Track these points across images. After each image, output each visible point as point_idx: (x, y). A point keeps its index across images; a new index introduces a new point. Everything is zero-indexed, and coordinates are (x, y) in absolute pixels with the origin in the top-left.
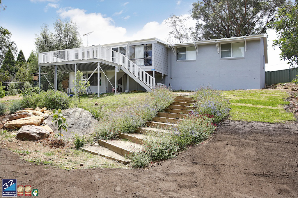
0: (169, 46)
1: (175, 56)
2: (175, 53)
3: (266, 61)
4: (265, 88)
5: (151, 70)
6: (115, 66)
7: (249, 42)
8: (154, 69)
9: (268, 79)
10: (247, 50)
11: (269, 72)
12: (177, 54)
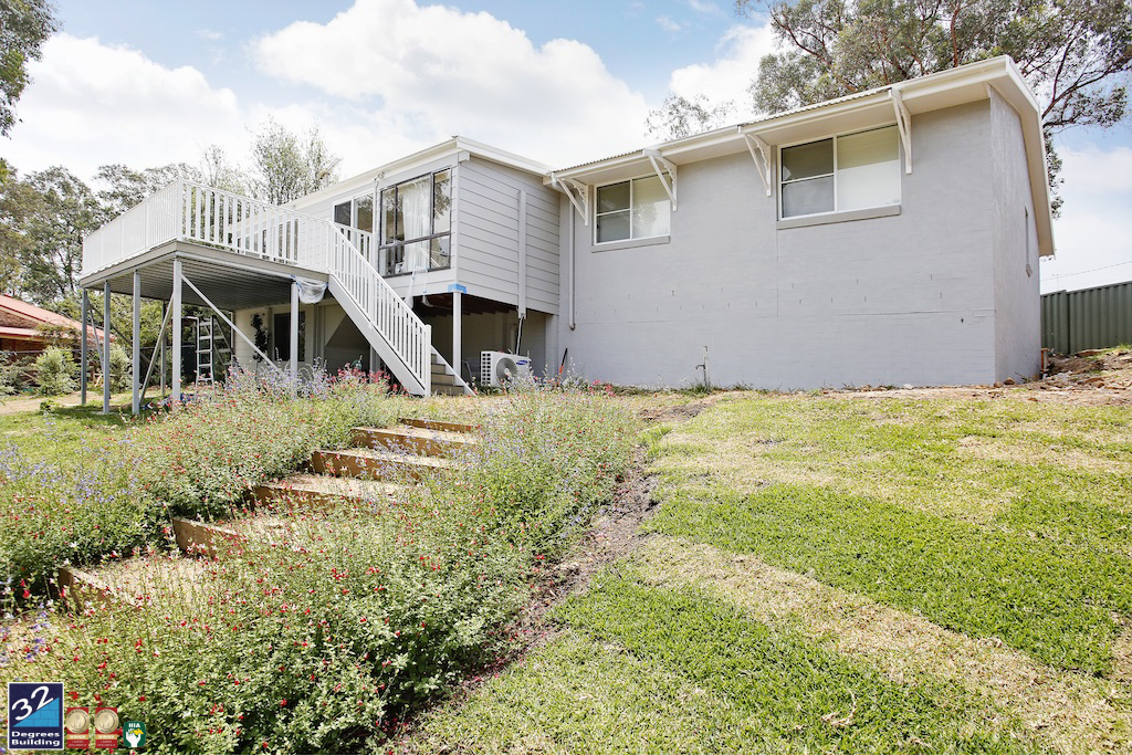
0: (554, 181)
1: (586, 224)
2: (586, 213)
3: (1046, 246)
4: (1046, 371)
5: (445, 290)
6: (289, 277)
7: (921, 119)
8: (455, 283)
9: (1056, 329)
10: (913, 163)
11: (1063, 298)
12: (596, 215)
